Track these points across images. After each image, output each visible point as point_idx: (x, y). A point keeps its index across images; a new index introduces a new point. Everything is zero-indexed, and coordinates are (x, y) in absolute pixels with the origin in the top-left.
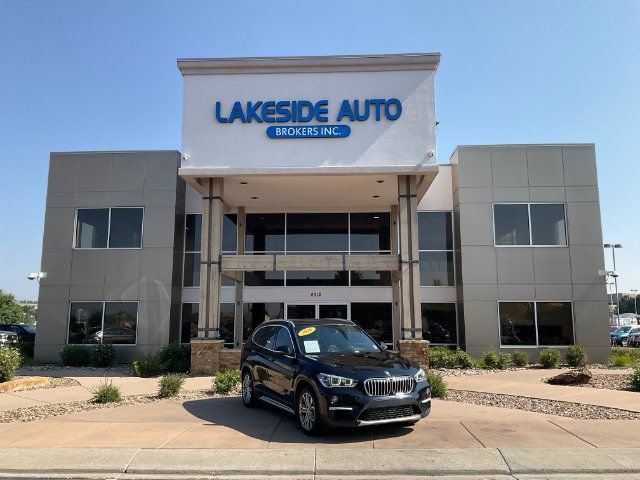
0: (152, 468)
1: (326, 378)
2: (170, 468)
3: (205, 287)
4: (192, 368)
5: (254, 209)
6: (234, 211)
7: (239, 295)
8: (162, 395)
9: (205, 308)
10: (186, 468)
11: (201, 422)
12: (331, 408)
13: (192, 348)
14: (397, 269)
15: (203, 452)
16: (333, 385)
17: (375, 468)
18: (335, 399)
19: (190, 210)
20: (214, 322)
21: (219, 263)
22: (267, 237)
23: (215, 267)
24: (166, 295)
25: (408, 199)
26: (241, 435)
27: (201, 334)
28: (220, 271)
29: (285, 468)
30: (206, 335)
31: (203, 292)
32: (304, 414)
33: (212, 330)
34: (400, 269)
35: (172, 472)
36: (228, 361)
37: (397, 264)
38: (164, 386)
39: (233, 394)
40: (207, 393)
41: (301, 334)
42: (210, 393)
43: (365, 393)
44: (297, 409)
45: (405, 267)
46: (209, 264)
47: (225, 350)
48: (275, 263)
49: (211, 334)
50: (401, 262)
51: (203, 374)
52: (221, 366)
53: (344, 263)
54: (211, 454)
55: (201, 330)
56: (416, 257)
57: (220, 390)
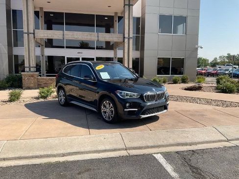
0: (17, 156)
1: (121, 93)
2: (31, 155)
3: (27, 46)
4: (23, 85)
5: (47, 9)
6: (38, 10)
7: (42, 51)
8: (11, 100)
9: (28, 57)
10: (42, 153)
11: (41, 118)
12: (125, 110)
13: (23, 77)
14: (122, 41)
15: (50, 140)
16: (126, 97)
17: (160, 144)
18: (128, 105)
19: (13, 7)
20: (33, 64)
21: (34, 34)
22: (53, 25)
23: (31, 36)
24: (5, 50)
25: (129, 7)
26: (69, 125)
27: (27, 69)
28: (34, 38)
29: (108, 148)
30: (30, 70)
31: (26, 49)
32: (105, 112)
33: (32, 67)
34: (124, 41)
35: (32, 157)
36: (41, 82)
37: (122, 39)
38: (12, 96)
39: (50, 99)
40: (35, 98)
41: (97, 68)
42: (37, 98)
43: (144, 101)
44: (99, 109)
45: (126, 40)
46: (28, 34)
47: (39, 77)
48: (63, 35)
49: (32, 69)
50: (124, 38)
51: (29, 88)
52: (38, 85)
53: (98, 37)
54: (56, 141)
55: (27, 67)
56: (131, 35)
57: (43, 97)
